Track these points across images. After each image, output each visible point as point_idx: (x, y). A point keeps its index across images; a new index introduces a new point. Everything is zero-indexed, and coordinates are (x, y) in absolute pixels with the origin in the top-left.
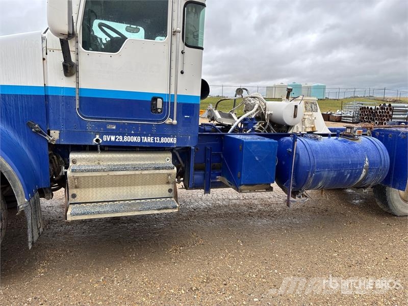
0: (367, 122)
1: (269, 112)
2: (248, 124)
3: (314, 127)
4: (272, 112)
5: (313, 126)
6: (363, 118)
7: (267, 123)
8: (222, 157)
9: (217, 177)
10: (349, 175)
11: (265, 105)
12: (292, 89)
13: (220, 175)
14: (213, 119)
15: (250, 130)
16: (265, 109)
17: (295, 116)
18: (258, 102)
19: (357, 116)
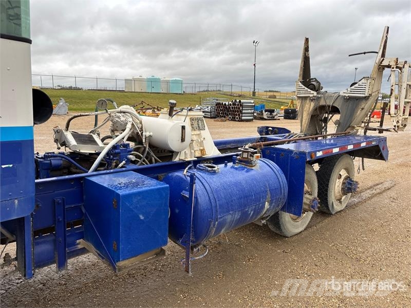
0: (223, 117)
1: (148, 134)
2: (119, 153)
3: (204, 149)
4: (151, 134)
5: (202, 148)
6: (219, 113)
7: (145, 148)
8: (84, 211)
9: (78, 241)
10: (252, 213)
11: (141, 123)
12: (175, 104)
13: (81, 236)
14: (64, 144)
15: (124, 162)
16: (141, 129)
17: (183, 140)
18: (131, 119)
19: (214, 112)
